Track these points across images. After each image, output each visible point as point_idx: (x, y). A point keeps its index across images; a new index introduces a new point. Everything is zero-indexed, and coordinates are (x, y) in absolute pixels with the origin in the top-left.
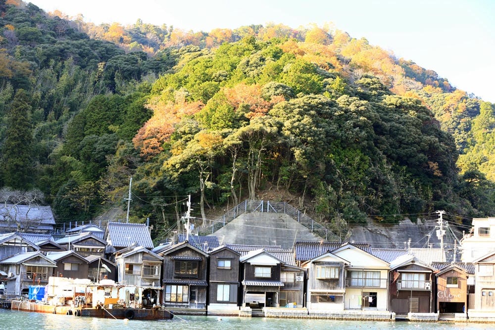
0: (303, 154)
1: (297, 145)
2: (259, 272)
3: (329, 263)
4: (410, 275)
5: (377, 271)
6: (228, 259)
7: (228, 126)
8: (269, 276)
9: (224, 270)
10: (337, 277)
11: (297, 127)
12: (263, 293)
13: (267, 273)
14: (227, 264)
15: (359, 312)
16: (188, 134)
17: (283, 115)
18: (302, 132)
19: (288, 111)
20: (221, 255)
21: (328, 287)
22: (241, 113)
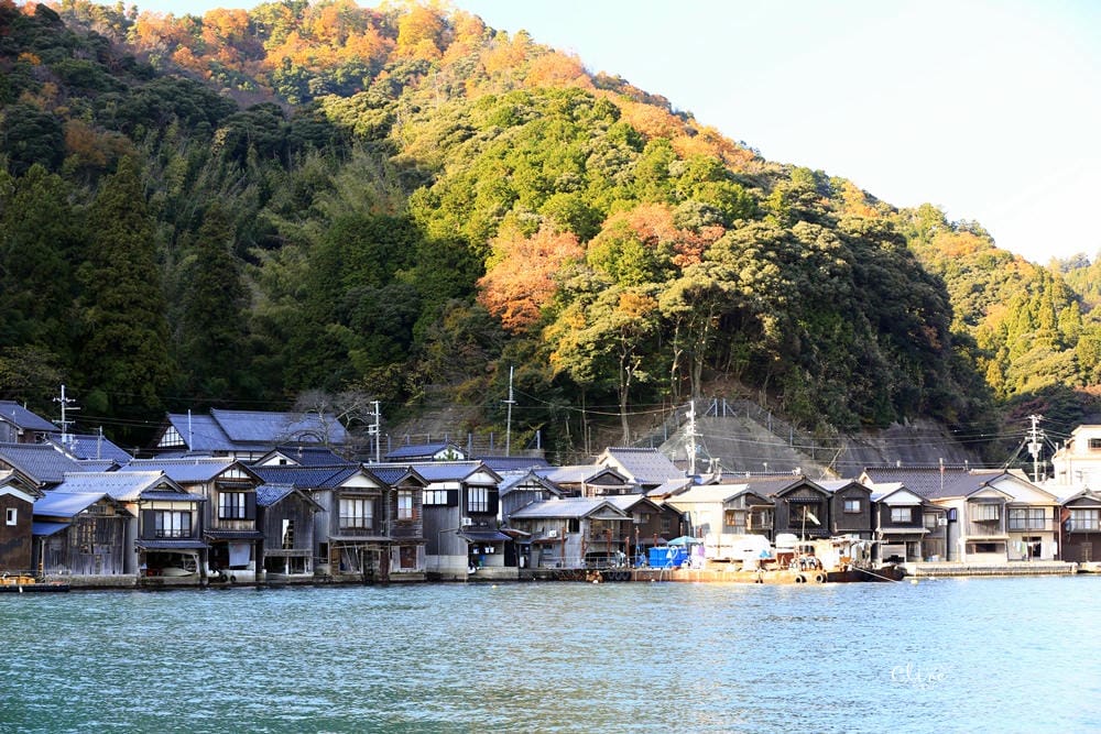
0: (777, 324)
1: (766, 310)
2: (896, 515)
3: (986, 499)
4: (1080, 512)
5: (1042, 508)
6: (856, 499)
7: (648, 279)
8: (908, 519)
9: (852, 514)
10: (997, 518)
11: (761, 282)
12: (902, 543)
13: (906, 515)
14: (856, 506)
15: (1023, 564)
16: (584, 292)
17: (730, 259)
18: (770, 288)
19: (737, 252)
20: (849, 494)
21: (986, 532)
22: (664, 256)
